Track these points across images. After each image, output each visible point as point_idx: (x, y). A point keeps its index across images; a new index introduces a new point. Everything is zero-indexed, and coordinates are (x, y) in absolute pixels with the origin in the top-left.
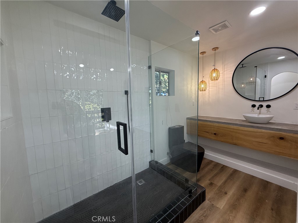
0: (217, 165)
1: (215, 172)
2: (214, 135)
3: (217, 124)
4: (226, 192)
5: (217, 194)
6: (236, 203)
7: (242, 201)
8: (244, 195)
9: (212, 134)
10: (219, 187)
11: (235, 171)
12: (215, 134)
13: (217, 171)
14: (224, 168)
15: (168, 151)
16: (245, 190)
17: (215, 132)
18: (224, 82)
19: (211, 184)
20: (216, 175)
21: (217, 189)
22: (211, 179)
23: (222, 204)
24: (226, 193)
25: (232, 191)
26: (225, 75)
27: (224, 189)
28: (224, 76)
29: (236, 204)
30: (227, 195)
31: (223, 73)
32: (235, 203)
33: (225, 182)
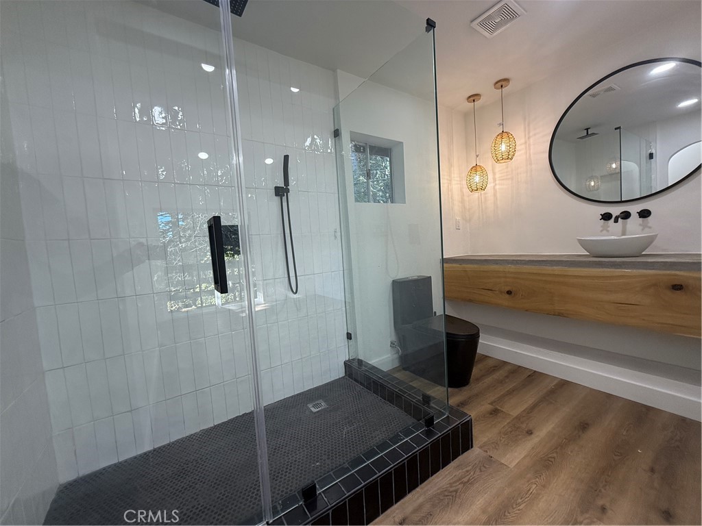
0: (517, 370)
1: (510, 386)
2: (507, 296)
3: (512, 268)
4: (530, 431)
5: (505, 435)
6: (555, 455)
7: (572, 452)
8: (579, 436)
9: (501, 292)
10: (514, 419)
11: (564, 384)
12: (509, 293)
13: (515, 384)
14: (533, 377)
15: (394, 338)
16: (584, 426)
17: (507, 289)
18: (531, 164)
19: (495, 412)
20: (510, 393)
21: (509, 423)
22: (495, 402)
23: (516, 457)
24: (530, 433)
25: (547, 428)
26: (532, 147)
27: (527, 424)
28: (530, 149)
29: (554, 458)
30: (532, 436)
31: (526, 143)
32: (550, 455)
33: (533, 407)
